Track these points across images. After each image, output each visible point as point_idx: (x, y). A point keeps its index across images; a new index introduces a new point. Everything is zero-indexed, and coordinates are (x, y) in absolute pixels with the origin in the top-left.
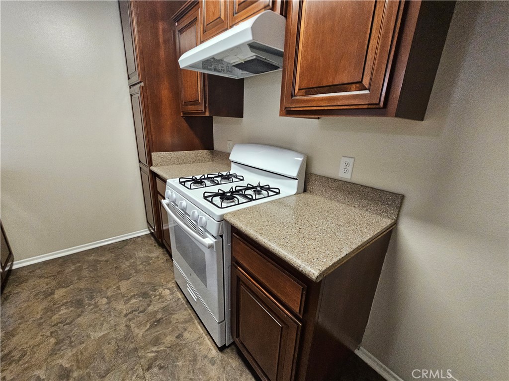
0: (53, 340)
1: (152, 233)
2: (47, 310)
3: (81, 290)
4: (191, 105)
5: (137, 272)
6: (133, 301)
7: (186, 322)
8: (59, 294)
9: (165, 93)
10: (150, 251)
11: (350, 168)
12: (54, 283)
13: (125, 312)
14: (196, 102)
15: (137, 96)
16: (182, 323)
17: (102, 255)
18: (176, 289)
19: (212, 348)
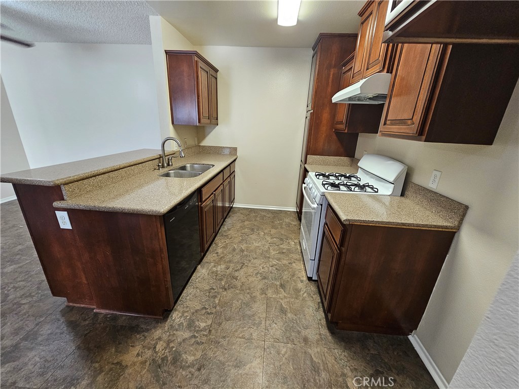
0: (241, 238)
1: (297, 211)
2: (241, 227)
3: (255, 225)
4: (339, 124)
5: (281, 228)
6: (275, 239)
7: (296, 260)
8: (246, 223)
9: (326, 116)
10: (293, 221)
11: (437, 180)
12: (245, 218)
13: (269, 242)
14: (341, 123)
15: (308, 118)
16: (294, 259)
17: (268, 214)
18: (298, 244)
19: (305, 276)
